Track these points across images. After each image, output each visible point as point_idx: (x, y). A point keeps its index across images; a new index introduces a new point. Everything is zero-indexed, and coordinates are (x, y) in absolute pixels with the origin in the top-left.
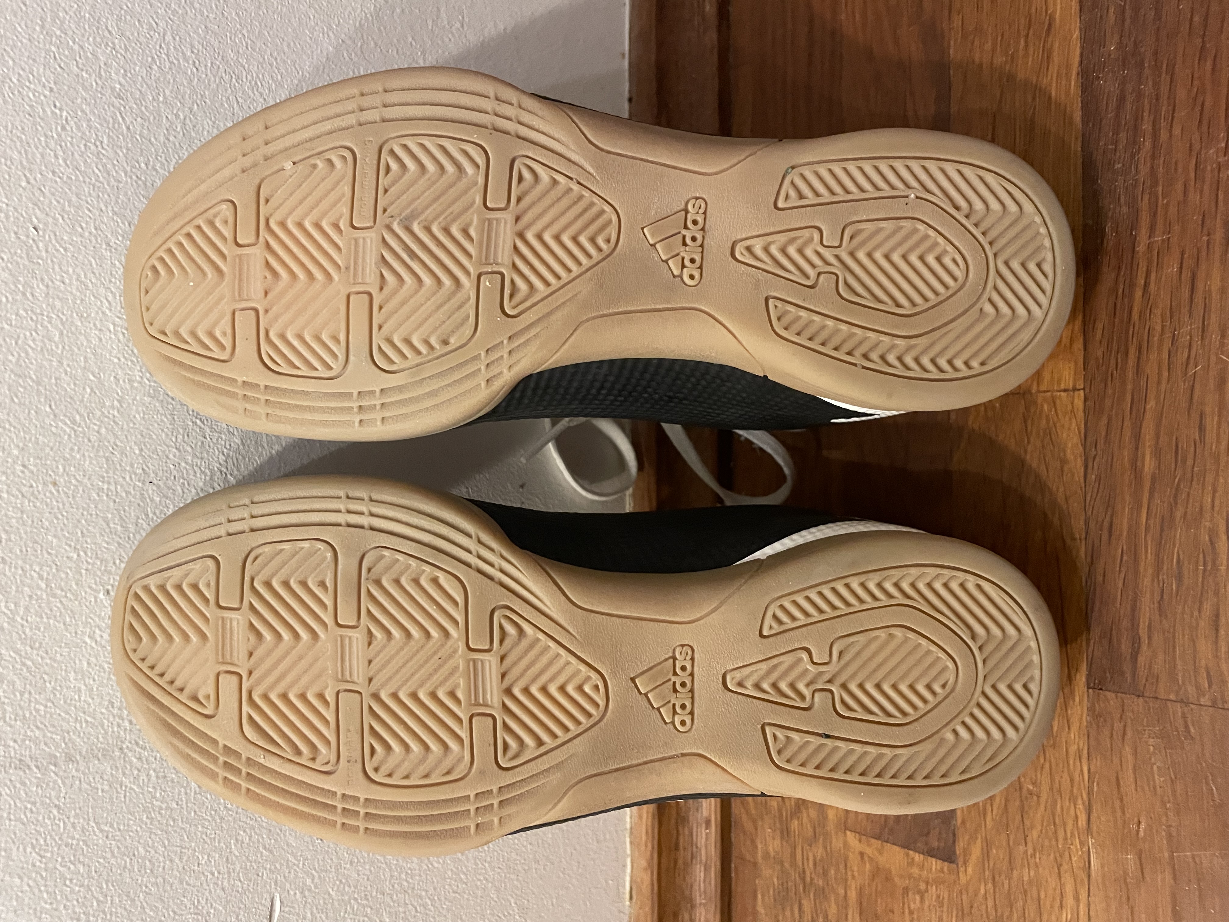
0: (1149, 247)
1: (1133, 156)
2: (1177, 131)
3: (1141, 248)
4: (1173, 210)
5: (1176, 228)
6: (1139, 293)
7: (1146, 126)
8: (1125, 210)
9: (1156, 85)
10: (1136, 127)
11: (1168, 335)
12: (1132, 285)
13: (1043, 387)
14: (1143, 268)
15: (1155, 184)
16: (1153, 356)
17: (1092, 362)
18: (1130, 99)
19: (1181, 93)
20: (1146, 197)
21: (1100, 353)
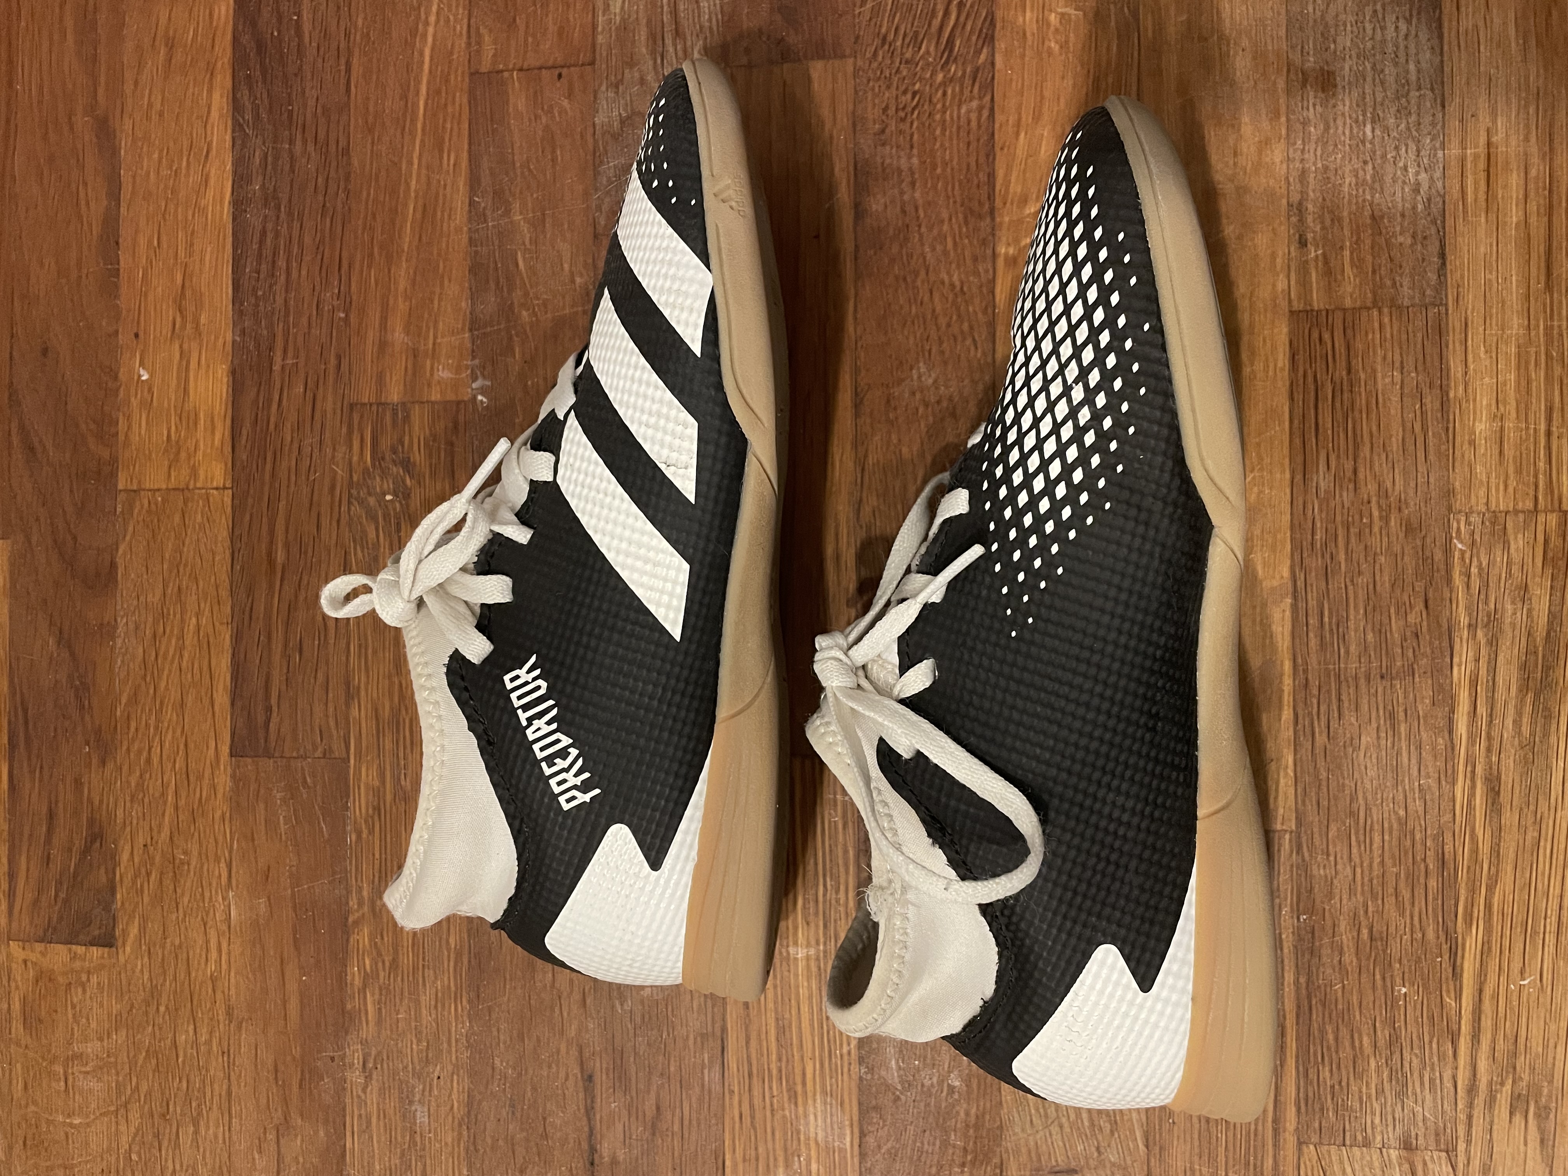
0: (283, 367)
1: (271, 287)
2: (304, 273)
3: (277, 368)
4: (300, 339)
5: (302, 354)
6: (274, 406)
7: (282, 263)
8: (265, 332)
9: (290, 228)
10: (274, 262)
11: (296, 445)
12: (270, 401)
13: (199, 485)
14: (278, 386)
15: (287, 314)
16: (285, 464)
17: (238, 464)
18: (270, 236)
19: (307, 240)
20: (281, 325)
21: (244, 457)
